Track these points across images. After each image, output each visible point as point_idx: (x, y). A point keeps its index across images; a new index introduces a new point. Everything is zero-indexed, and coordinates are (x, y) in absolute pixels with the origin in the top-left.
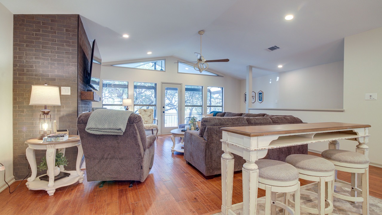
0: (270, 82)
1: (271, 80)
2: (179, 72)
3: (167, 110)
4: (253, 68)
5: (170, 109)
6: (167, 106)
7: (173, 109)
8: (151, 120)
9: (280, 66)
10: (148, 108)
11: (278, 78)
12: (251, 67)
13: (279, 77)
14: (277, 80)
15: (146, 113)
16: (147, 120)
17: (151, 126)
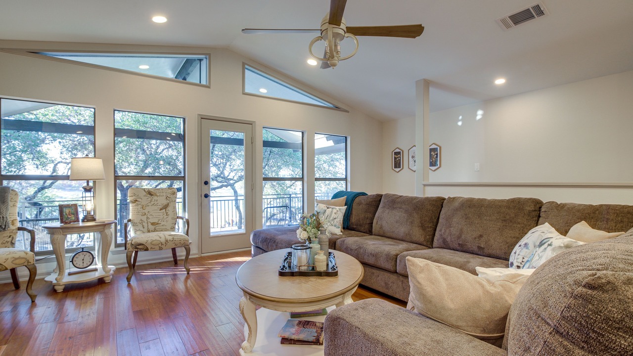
0: (460, 123)
1: (460, 117)
2: (247, 91)
3: (214, 189)
4: (431, 89)
5: (221, 187)
6: (213, 180)
7: (226, 186)
8: (170, 217)
9: (500, 81)
10: (171, 185)
11: (480, 113)
12: (427, 84)
13: (482, 109)
14: (479, 117)
15: (153, 200)
16: (156, 221)
17: (167, 241)
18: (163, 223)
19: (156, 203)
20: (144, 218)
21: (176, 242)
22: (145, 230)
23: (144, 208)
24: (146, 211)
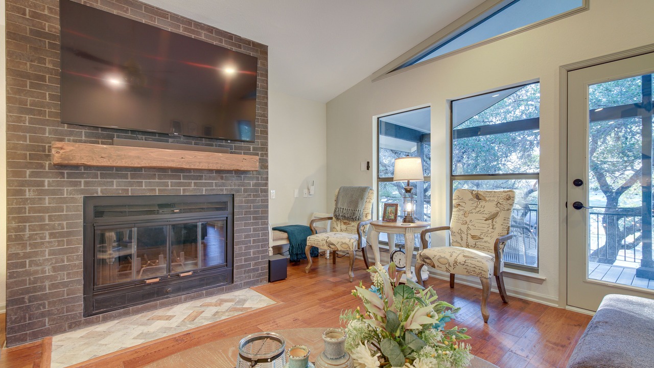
15: (479, 206)
16: (477, 233)
17: (456, 262)
18: (486, 239)
19: (482, 209)
20: (464, 228)
21: (468, 268)
22: (464, 243)
23: (466, 215)
24: (468, 219)
